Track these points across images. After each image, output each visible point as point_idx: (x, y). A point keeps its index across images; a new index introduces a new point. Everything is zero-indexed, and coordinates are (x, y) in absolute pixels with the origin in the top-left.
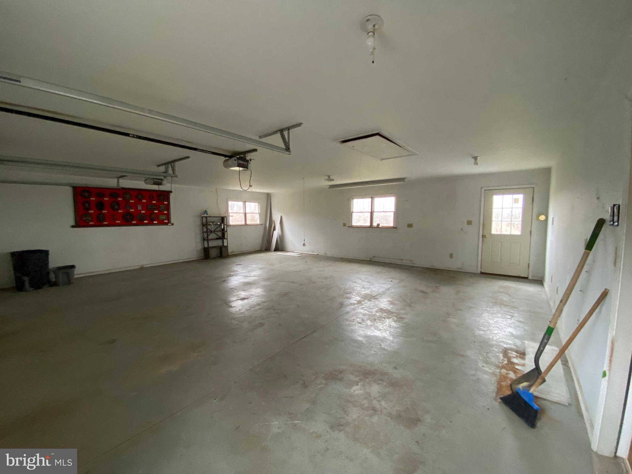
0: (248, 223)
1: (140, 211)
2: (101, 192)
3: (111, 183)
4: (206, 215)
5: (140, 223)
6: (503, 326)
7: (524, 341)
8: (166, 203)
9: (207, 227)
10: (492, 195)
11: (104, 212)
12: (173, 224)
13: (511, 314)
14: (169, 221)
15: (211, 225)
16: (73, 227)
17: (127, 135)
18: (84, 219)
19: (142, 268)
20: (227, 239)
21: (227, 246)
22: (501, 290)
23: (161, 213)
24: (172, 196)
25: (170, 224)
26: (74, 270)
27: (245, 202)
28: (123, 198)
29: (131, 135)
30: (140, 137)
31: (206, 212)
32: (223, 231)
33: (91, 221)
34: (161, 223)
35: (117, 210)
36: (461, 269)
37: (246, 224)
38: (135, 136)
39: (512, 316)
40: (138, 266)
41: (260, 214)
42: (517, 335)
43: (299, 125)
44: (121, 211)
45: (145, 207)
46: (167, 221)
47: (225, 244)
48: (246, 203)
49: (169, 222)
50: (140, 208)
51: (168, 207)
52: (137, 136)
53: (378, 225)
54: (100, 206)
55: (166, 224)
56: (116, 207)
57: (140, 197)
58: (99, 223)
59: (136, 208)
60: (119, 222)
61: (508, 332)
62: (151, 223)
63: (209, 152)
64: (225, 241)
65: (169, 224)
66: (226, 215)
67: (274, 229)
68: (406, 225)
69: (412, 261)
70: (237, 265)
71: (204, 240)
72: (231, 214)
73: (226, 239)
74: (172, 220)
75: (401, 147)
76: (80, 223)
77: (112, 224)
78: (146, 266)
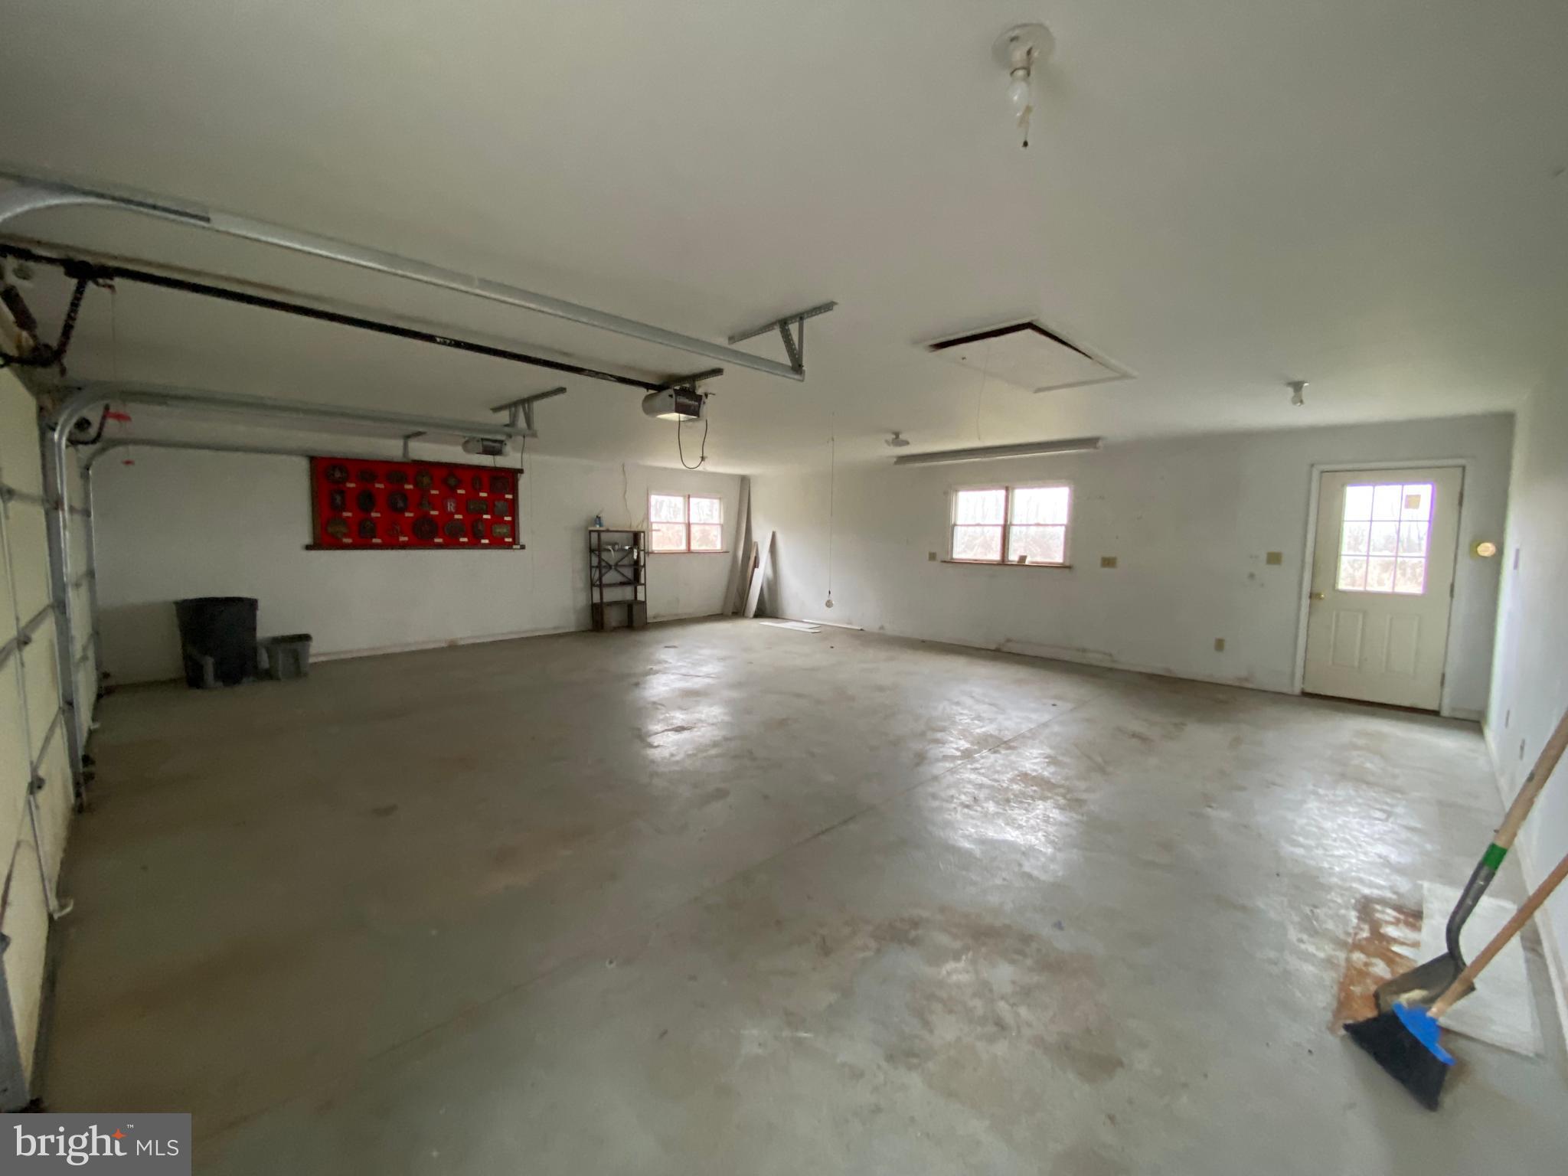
0: (694, 547)
1: (452, 514)
2: (367, 469)
3: (390, 448)
4: (598, 526)
5: (451, 543)
6: (1362, 839)
7: (1420, 882)
8: (509, 496)
9: (599, 556)
10: (1343, 485)
11: (374, 515)
12: (523, 547)
13: (1385, 807)
14: (514, 539)
15: (610, 551)
16: (308, 548)
17: (430, 338)
18: (330, 530)
19: (453, 647)
20: (645, 584)
21: (644, 603)
22: (1361, 742)
23: (498, 520)
24: (523, 482)
25: (519, 547)
26: (309, 646)
27: (689, 497)
28: (415, 485)
29: (438, 340)
30: (458, 344)
31: (598, 520)
32: (637, 567)
33: (346, 535)
34: (498, 543)
35: (403, 511)
36: (1246, 680)
37: (689, 551)
38: (448, 341)
39: (1389, 814)
40: (446, 640)
41: (722, 526)
42: (1399, 863)
43: (828, 307)
44: (411, 515)
45: (462, 505)
46: (510, 540)
47: (641, 597)
48: (691, 499)
49: (515, 541)
50: (451, 507)
51: (513, 507)
52: (451, 340)
53: (1023, 558)
54: (367, 500)
55: (509, 546)
56: (401, 504)
57: (452, 482)
58: (362, 542)
59: (443, 508)
60: (406, 539)
61: (1376, 853)
62: (474, 544)
63: (609, 377)
64: (640, 589)
65: (514, 547)
66: (644, 528)
67: (756, 565)
68: (1099, 562)
69: (1111, 655)
70: (666, 647)
71: (592, 585)
72: (655, 527)
73: (642, 584)
74: (523, 539)
75: (1090, 357)
76: (324, 539)
77: (391, 544)
78: (462, 643)
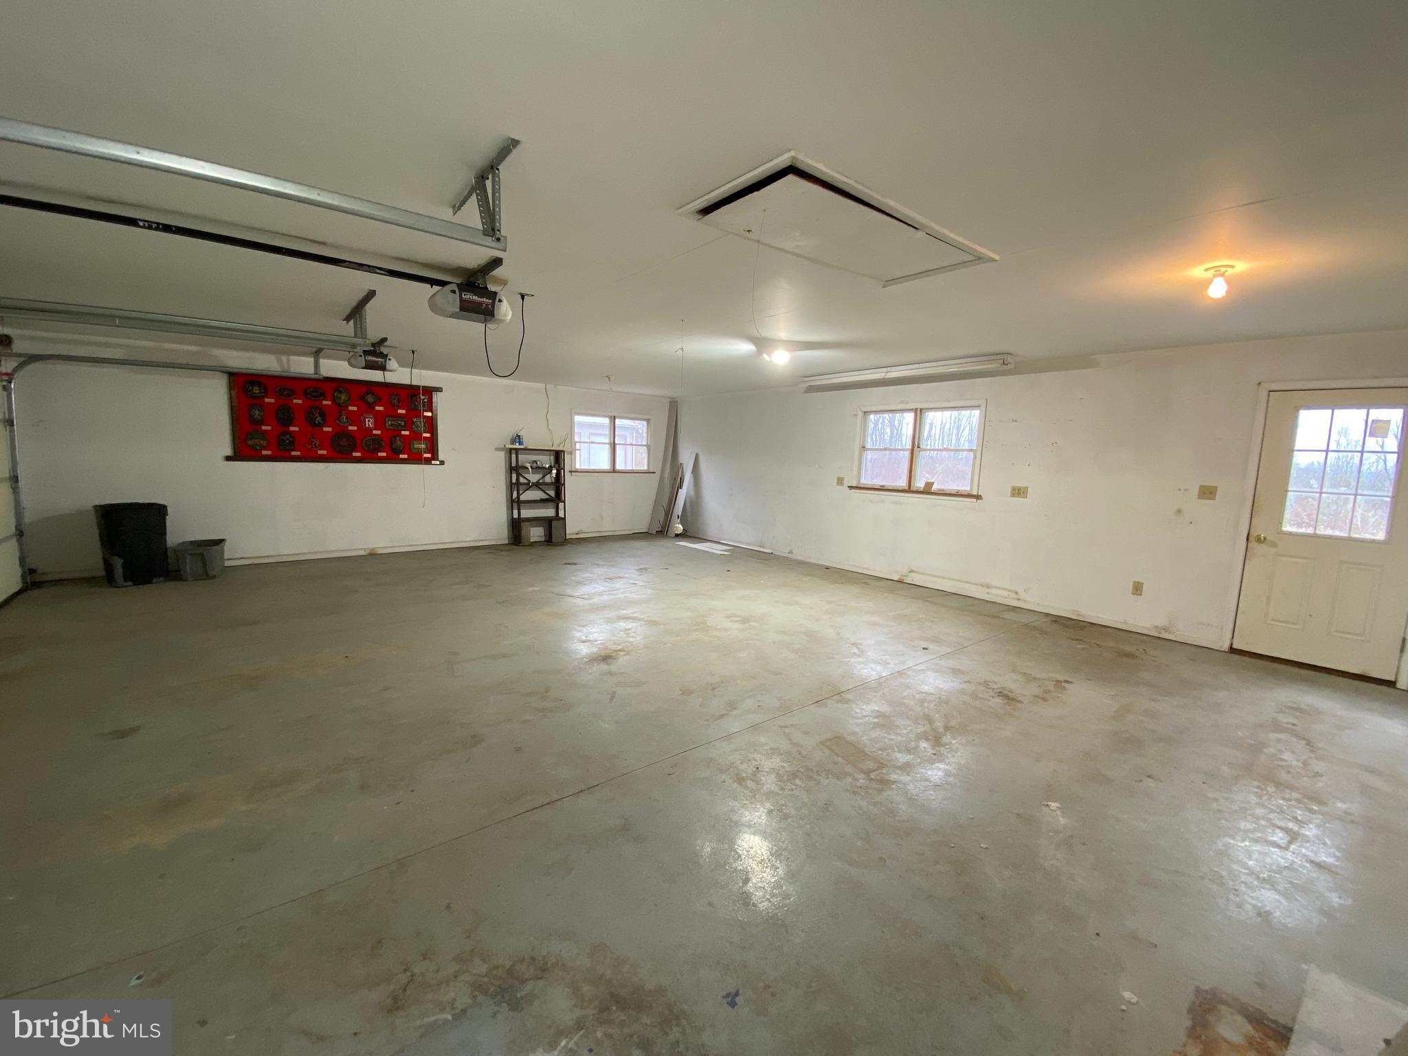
0: (619, 467)
1: (370, 430)
2: (286, 385)
3: (302, 366)
4: (517, 444)
5: (370, 457)
7: (1304, 966)
8: (429, 414)
9: (518, 475)
10: (1297, 409)
11: (292, 429)
12: (442, 463)
14: (433, 455)
15: (528, 468)
16: (228, 459)
17: (132, 222)
18: (250, 442)
19: (372, 555)
20: (564, 502)
21: (564, 519)
22: (1284, 719)
23: (417, 436)
24: (438, 398)
25: (438, 463)
26: (223, 547)
27: (615, 419)
28: (334, 401)
29: (141, 224)
30: (167, 228)
31: (518, 438)
32: (558, 484)
33: (265, 448)
34: (416, 458)
35: (321, 426)
36: (1166, 629)
37: (614, 471)
38: (154, 226)
40: (364, 549)
41: (648, 446)
44: (330, 429)
45: (380, 420)
46: (429, 455)
47: (561, 514)
48: (617, 420)
49: (435, 456)
50: (369, 423)
51: (432, 424)
52: (158, 224)
53: (929, 485)
54: (284, 416)
55: (428, 461)
56: (319, 419)
57: (370, 399)
58: (282, 453)
59: (360, 424)
60: (325, 452)
62: (393, 458)
64: (561, 505)
65: (433, 462)
66: (566, 448)
67: (681, 486)
68: (1009, 491)
71: (512, 501)
72: (578, 446)
74: (441, 457)
75: (917, 229)
76: (243, 450)
77: (310, 457)
78: (380, 551)
